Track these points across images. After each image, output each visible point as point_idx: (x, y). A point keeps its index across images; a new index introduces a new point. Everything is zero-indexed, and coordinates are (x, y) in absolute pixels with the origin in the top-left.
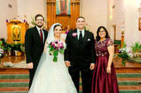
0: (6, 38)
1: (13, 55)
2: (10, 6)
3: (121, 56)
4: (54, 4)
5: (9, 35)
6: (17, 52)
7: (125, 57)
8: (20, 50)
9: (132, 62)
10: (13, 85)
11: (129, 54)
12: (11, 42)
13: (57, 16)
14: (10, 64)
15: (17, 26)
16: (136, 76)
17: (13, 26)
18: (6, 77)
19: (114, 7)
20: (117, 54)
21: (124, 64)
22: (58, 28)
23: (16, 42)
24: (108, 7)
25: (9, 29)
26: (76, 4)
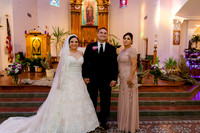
0: (24, 51)
1: (33, 70)
2: (29, 15)
3: (153, 73)
4: (79, 13)
5: (28, 48)
6: (37, 68)
7: (157, 74)
8: (40, 66)
9: (165, 79)
10: (33, 105)
11: (162, 71)
12: (29, 56)
13: (82, 27)
14: (29, 81)
15: (37, 38)
16: (170, 95)
17: (32, 38)
18: (24, 96)
19: (146, 18)
20: (149, 70)
21: (156, 81)
22: (74, 40)
23: (36, 57)
24: (140, 17)
25: (28, 41)
26: (104, 14)
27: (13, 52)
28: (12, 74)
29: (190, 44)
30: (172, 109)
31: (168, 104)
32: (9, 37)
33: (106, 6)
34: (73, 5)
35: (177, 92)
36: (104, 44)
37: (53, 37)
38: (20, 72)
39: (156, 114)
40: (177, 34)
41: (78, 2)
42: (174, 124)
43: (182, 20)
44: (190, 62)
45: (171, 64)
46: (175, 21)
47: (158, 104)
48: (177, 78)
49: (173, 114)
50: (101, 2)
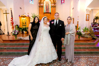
0: (19, 24)
1: (23, 33)
2: (21, 8)
4: (42, 7)
5: (20, 23)
6: (25, 32)
7: (80, 34)
9: (83, 37)
10: (24, 49)
12: (21, 27)
13: (44, 13)
14: (22, 38)
15: (24, 18)
16: (86, 44)
17: (22, 18)
18: (19, 45)
21: (79, 38)
23: (24, 27)
24: (70, 8)
25: (20, 20)
26: (54, 7)
27: (14, 25)
28: (14, 35)
29: (94, 20)
30: (87, 51)
31: (85, 48)
32: (12, 18)
33: (55, 3)
34: (40, 3)
35: (89, 42)
36: (58, 21)
37: (31, 18)
38: (18, 34)
39: (80, 53)
40: (88, 16)
41: (42, 2)
42: (88, 58)
43: (90, 9)
44: (94, 29)
45: (85, 30)
46: (87, 10)
47: (80, 48)
48: (88, 36)
49: (88, 53)
50: (52, 2)
